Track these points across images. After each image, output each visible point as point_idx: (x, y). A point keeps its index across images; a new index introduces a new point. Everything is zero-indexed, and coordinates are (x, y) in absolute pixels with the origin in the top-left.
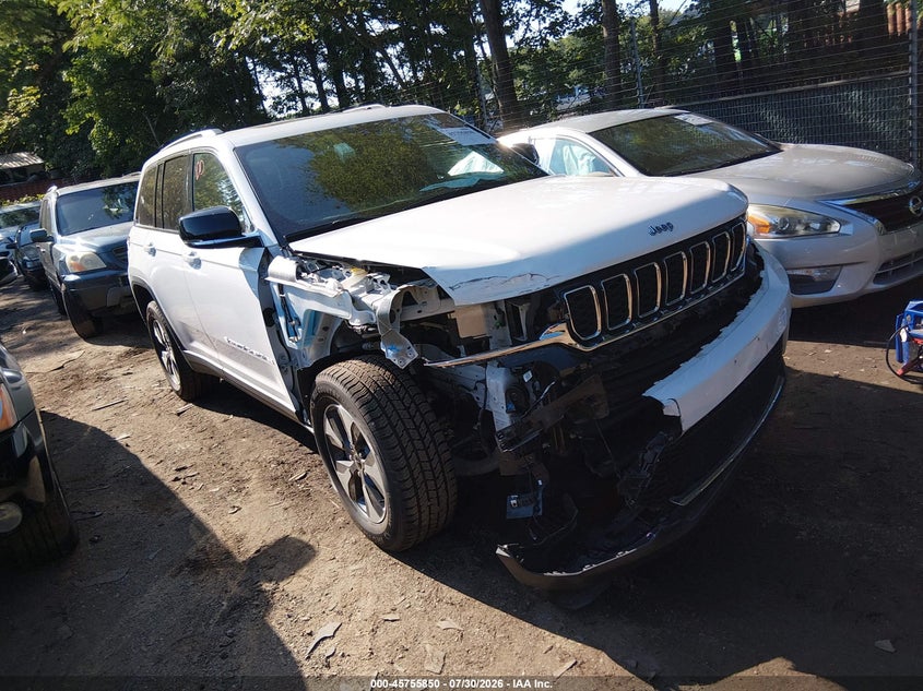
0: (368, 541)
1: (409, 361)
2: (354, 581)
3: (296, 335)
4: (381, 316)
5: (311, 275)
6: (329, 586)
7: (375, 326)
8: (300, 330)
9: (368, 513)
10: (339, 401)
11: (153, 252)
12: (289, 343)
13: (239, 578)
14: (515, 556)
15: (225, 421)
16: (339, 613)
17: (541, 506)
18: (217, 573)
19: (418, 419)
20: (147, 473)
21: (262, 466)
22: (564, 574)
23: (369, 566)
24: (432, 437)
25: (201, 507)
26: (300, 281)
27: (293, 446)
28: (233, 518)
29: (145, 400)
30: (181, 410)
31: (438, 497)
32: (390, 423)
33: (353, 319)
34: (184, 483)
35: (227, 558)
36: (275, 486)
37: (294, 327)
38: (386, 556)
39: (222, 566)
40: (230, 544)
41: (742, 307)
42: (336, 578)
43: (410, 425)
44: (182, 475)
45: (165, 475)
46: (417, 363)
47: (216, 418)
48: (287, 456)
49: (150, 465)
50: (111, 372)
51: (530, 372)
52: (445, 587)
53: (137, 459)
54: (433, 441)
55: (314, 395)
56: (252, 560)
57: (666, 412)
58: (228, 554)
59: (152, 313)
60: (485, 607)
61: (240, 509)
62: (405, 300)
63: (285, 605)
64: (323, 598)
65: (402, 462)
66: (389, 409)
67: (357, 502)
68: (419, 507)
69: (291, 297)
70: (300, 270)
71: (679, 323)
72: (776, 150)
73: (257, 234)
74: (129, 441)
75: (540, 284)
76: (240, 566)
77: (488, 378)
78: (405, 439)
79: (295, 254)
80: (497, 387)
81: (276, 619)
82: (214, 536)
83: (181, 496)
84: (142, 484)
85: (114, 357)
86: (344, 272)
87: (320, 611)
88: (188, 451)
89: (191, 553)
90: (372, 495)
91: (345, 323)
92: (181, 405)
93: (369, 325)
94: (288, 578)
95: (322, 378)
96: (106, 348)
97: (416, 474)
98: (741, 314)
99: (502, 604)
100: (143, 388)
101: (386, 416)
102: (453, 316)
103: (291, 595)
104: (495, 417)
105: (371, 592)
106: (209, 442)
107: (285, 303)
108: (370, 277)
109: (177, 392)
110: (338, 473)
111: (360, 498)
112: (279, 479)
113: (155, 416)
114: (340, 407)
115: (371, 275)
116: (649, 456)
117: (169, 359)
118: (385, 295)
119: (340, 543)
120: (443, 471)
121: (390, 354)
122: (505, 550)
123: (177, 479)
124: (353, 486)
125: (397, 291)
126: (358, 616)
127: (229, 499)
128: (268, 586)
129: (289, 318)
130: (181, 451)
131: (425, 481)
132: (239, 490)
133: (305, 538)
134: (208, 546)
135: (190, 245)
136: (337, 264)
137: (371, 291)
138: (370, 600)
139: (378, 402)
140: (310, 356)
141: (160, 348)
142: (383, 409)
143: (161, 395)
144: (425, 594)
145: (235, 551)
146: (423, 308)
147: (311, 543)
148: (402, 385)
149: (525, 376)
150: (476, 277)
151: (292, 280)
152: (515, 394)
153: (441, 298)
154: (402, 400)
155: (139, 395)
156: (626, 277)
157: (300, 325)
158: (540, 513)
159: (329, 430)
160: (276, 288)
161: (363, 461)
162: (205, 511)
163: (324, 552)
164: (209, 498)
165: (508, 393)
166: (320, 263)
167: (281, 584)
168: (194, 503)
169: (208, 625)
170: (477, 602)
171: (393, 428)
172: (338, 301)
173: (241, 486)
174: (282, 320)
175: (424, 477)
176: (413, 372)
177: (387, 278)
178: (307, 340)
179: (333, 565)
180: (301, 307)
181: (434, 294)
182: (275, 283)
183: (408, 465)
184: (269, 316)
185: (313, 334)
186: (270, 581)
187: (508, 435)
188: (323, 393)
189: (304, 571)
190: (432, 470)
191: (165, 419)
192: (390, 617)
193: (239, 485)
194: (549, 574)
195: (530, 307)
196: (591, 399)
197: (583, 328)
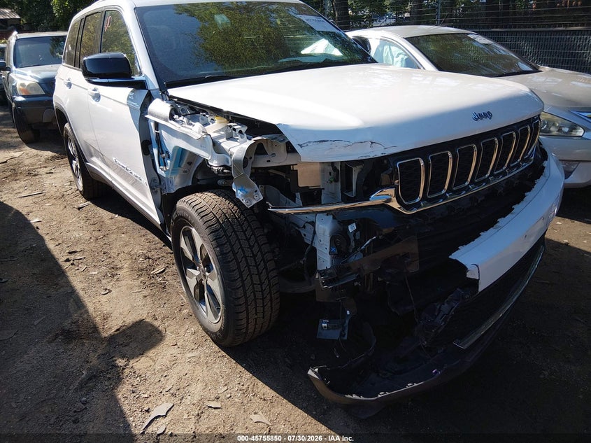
0: (204, 334)
1: (254, 202)
2: (189, 367)
3: (165, 166)
4: (236, 162)
5: (181, 118)
6: (168, 369)
7: (229, 168)
8: (169, 161)
9: (207, 312)
10: (193, 225)
11: (69, 85)
12: (159, 171)
13: (100, 351)
14: (323, 379)
15: (112, 218)
16: (173, 395)
17: (346, 331)
18: (83, 344)
19: (256, 249)
20: (48, 251)
21: (133, 258)
22: (362, 398)
23: (202, 355)
24: (265, 265)
25: (82, 286)
26: (172, 122)
27: (159, 245)
28: (104, 299)
29: (58, 194)
30: (81, 205)
31: (264, 312)
32: (232, 250)
33: (212, 160)
34: (72, 264)
35: (93, 332)
36: (140, 276)
37: (164, 159)
38: (216, 348)
39: (88, 338)
40: (98, 320)
41: (530, 189)
42: (175, 362)
43: (248, 253)
44: (72, 257)
45: (60, 255)
46: (262, 205)
47: (105, 215)
48: (153, 253)
49: (51, 245)
50: (38, 170)
51: (354, 224)
52: (260, 383)
53: (42, 239)
54: (266, 267)
55: (174, 216)
56: (112, 337)
57: (469, 275)
58: (95, 329)
59: (67, 131)
60: (290, 405)
61: (110, 291)
62: (258, 150)
63: (131, 381)
64: (162, 379)
65: (239, 284)
66: (233, 239)
67: (199, 302)
68: (248, 319)
69: (164, 134)
70: (173, 112)
71: (483, 198)
72: (536, 70)
73: (144, 79)
74: (39, 225)
75: (378, 152)
76: (102, 340)
77: (317, 223)
78: (243, 264)
79: (171, 98)
80: (324, 232)
81: (123, 392)
82: (87, 311)
83: (68, 274)
84: (42, 260)
85: (43, 159)
86: (209, 119)
87: (158, 391)
88: (80, 238)
89: (67, 324)
90: (211, 302)
91: (205, 162)
92: (82, 202)
93: (225, 167)
94: (137, 357)
95: (181, 204)
96: (39, 152)
97: (248, 293)
98: (529, 195)
99: (304, 405)
100: (58, 185)
101: (230, 243)
102: (295, 168)
103: (137, 372)
104: (318, 254)
105: (201, 379)
106: (96, 234)
107: (159, 138)
108: (230, 126)
109: (80, 192)
110: (187, 278)
111: (202, 300)
112: (144, 271)
113: (62, 207)
114: (193, 230)
115: (232, 124)
116: (445, 307)
117: (77, 167)
118: (242, 143)
119: (182, 332)
120: (270, 292)
121: (239, 194)
122: (315, 373)
123: (68, 260)
124: (198, 291)
125: (252, 142)
126: (188, 400)
127: (104, 281)
128: (121, 362)
129: (161, 151)
130: (75, 237)
131: (255, 299)
132: (113, 276)
133: (156, 324)
134: (81, 319)
135: (90, 82)
136: (204, 111)
137: (230, 138)
138: (200, 386)
139: (225, 231)
140: (176, 183)
141: (71, 158)
142: (228, 237)
143: (70, 192)
144: (244, 388)
145: (101, 327)
146: (272, 159)
147: (160, 328)
148: (246, 219)
149: (350, 227)
150: (324, 138)
151: (166, 120)
152: (339, 240)
153: (288, 152)
154: (244, 232)
155: (55, 189)
156: (450, 154)
157: (169, 157)
158: (345, 338)
159: (183, 245)
160: (152, 124)
161: (207, 274)
162: (83, 289)
163: (169, 338)
164: (88, 279)
165: (333, 239)
166: (191, 108)
167: (132, 362)
168: (77, 281)
169: (68, 390)
170: (285, 401)
171: (235, 254)
172: (201, 143)
173: (114, 273)
174: (155, 151)
175: (255, 296)
176: (256, 210)
177: (244, 129)
178: (174, 171)
179: (174, 351)
180: (171, 143)
181: (283, 147)
182: (152, 121)
183: (243, 286)
184: (146, 146)
185: (180, 166)
186: (123, 357)
187: (330, 274)
188: (181, 217)
189: (151, 353)
190: (262, 291)
191: (69, 211)
192: (213, 404)
193: (113, 272)
194: (349, 396)
195: (362, 169)
196: (406, 256)
197: (407, 194)
